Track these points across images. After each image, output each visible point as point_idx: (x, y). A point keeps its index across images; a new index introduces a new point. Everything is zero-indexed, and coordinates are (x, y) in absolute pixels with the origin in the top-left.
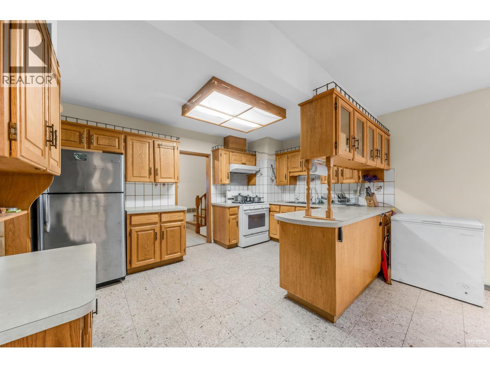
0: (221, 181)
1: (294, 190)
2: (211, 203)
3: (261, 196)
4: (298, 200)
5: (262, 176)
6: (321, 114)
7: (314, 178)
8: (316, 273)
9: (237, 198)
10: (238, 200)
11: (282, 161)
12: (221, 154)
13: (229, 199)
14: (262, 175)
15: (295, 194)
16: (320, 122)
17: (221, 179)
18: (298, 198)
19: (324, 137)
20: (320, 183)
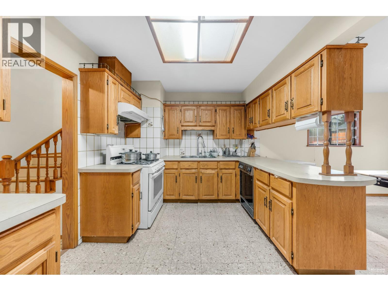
0: (108, 129)
1: (180, 144)
2: (78, 169)
3: (155, 152)
4: (184, 154)
5: (152, 127)
6: (351, 65)
7: (200, 134)
8: (346, 234)
9: (130, 157)
10: (130, 160)
11: (173, 113)
12: (108, 81)
13: (113, 158)
14: (152, 125)
15: (180, 148)
16: (350, 74)
17: (108, 125)
18: (184, 153)
19: (354, 90)
20: (212, 138)
